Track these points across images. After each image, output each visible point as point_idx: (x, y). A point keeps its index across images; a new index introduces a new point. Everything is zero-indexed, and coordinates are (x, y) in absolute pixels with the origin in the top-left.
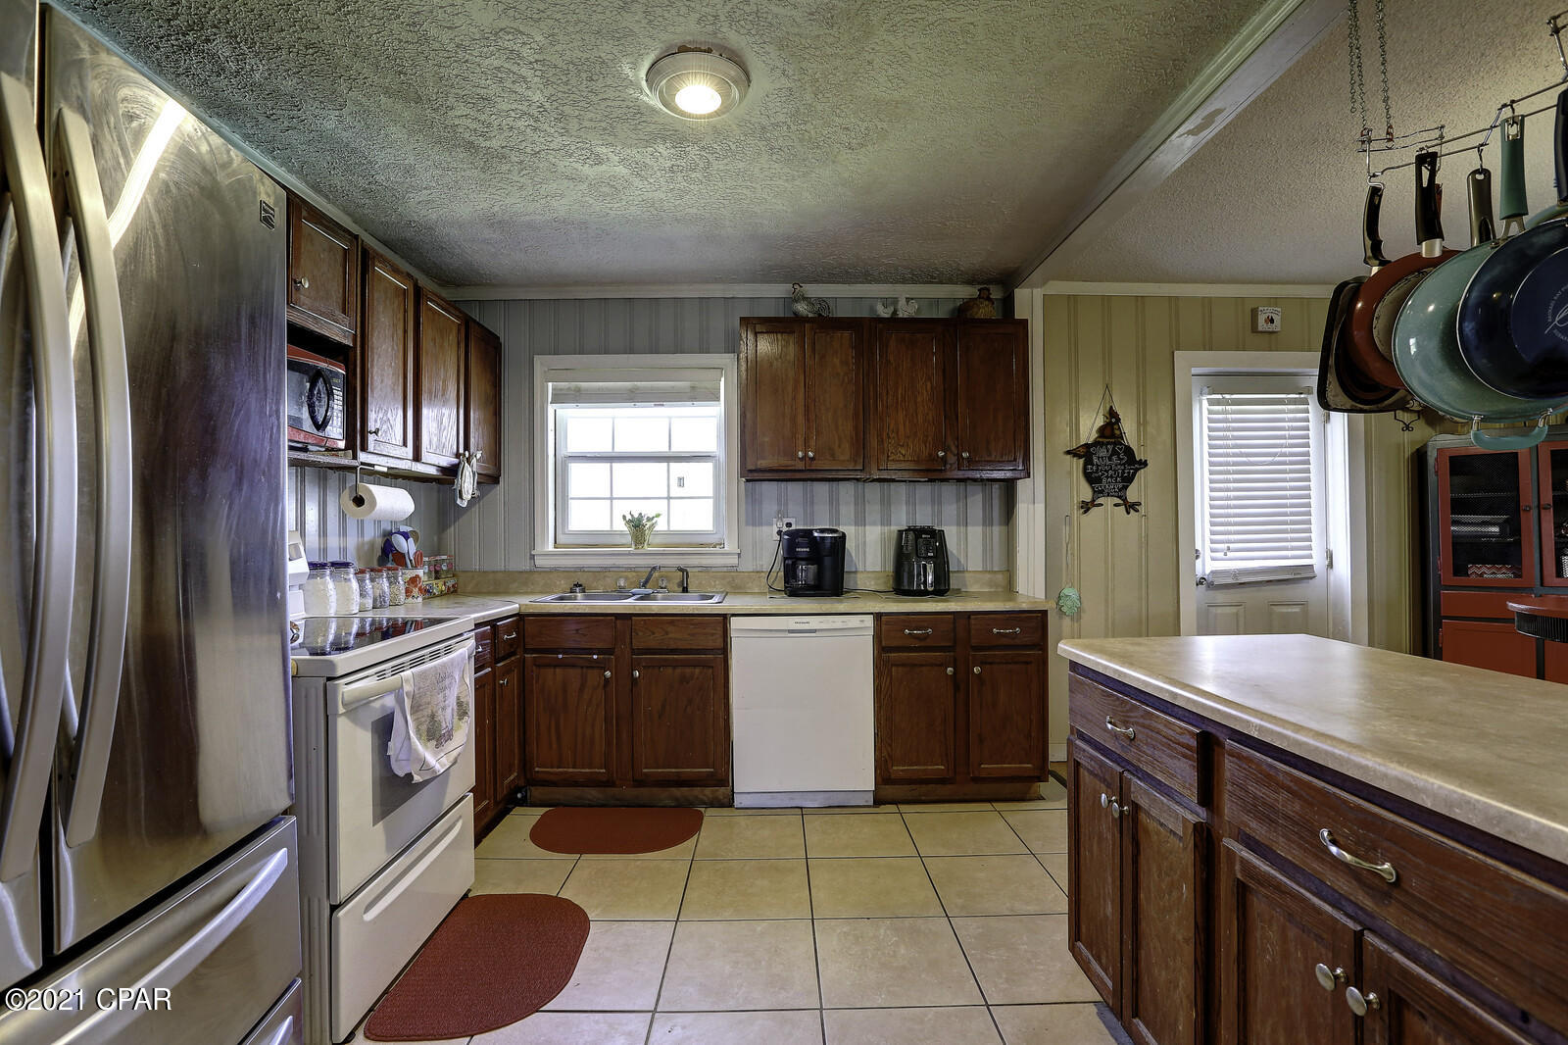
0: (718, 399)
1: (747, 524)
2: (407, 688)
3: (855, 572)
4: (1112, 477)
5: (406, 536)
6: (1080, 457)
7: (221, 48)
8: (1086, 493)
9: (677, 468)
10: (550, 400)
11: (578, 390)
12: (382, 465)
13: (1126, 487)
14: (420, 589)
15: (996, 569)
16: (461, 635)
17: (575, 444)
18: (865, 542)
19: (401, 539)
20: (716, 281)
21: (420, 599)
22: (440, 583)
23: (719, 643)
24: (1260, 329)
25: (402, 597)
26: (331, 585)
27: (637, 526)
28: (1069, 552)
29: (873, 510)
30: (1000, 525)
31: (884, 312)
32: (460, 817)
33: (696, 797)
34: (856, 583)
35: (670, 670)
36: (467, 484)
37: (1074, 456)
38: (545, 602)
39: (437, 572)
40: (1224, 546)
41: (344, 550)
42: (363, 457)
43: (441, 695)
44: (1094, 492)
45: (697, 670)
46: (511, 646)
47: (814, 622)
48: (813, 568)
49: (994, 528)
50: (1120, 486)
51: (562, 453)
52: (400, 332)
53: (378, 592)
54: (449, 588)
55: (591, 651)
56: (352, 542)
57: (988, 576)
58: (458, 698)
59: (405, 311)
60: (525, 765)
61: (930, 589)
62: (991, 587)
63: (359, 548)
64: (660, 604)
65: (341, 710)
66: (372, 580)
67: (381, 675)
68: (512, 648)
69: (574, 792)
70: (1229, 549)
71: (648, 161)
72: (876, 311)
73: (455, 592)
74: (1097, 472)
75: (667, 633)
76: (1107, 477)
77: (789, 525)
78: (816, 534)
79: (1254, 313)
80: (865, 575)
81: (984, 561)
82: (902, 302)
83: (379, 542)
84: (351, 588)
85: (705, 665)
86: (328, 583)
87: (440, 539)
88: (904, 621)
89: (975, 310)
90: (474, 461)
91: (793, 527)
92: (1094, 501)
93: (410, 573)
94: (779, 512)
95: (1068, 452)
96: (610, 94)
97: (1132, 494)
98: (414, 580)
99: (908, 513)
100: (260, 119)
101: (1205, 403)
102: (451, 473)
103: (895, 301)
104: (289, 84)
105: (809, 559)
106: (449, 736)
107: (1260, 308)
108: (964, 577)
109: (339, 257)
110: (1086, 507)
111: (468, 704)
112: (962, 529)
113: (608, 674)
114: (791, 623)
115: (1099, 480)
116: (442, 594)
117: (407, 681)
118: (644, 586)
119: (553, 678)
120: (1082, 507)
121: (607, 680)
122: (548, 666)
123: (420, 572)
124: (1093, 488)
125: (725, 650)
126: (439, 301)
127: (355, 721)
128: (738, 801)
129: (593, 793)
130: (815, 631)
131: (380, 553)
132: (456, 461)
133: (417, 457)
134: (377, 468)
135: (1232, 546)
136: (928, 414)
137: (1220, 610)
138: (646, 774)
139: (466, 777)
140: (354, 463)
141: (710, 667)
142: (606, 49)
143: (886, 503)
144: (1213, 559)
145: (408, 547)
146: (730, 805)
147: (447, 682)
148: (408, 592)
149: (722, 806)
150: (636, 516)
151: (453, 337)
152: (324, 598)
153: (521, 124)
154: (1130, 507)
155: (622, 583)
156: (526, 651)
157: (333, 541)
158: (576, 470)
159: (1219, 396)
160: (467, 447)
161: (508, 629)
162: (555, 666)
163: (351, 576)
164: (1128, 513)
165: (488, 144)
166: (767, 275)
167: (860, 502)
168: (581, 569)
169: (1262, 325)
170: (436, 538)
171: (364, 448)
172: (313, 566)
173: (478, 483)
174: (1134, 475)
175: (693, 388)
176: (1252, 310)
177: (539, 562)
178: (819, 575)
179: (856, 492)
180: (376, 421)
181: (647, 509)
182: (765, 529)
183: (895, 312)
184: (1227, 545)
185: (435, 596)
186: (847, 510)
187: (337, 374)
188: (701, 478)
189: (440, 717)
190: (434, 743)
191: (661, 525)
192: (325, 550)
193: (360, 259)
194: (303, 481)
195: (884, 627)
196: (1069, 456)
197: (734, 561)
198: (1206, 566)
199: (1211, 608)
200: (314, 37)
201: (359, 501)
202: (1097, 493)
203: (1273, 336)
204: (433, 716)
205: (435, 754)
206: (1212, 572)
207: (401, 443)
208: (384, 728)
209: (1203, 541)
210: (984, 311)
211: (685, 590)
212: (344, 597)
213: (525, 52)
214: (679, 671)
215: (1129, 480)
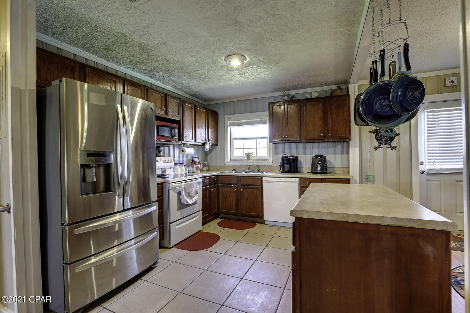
0: (267, 123)
1: (274, 155)
2: (183, 186)
3: (303, 167)
4: (386, 139)
5: (196, 158)
6: (374, 133)
7: (155, 72)
8: (376, 144)
9: (258, 141)
10: (228, 125)
11: (234, 123)
12: (188, 143)
13: (391, 142)
14: (199, 169)
15: (345, 167)
16: (199, 178)
17: (235, 136)
18: (306, 159)
19: (195, 158)
20: (266, 93)
21: (199, 172)
22: (205, 168)
23: (260, 184)
24: (447, 85)
25: (195, 171)
26: (179, 167)
27: (248, 155)
28: (370, 162)
29: (308, 150)
30: (346, 154)
31: (308, 97)
32: (198, 215)
33: (256, 221)
34: (303, 170)
35: (249, 189)
36: (208, 147)
37: (372, 133)
38: (225, 173)
39: (204, 166)
40: (433, 160)
41: (183, 161)
42: (183, 142)
43: (191, 189)
44: (379, 144)
45: (255, 190)
46: (215, 182)
47: (283, 179)
48: (288, 166)
49: (345, 155)
50: (389, 141)
51: (232, 138)
52: (191, 116)
53: (189, 170)
54: (207, 170)
55: (232, 184)
56: (185, 159)
57: (342, 169)
58: (196, 190)
59: (192, 111)
60: (219, 208)
61: (319, 172)
62: (343, 172)
63: (187, 160)
64: (252, 174)
65: (171, 189)
66: (188, 167)
67: (179, 183)
68: (215, 183)
69: (230, 216)
70: (434, 161)
71: (234, 74)
72: (306, 96)
73: (209, 170)
74: (380, 137)
75: (248, 181)
76: (384, 139)
77: (285, 155)
78: (288, 157)
79: (445, 80)
80: (306, 168)
81: (341, 165)
82: (313, 93)
83: (191, 160)
84: (183, 168)
85: (257, 189)
86: (178, 167)
87: (206, 159)
88: (307, 180)
89: (334, 93)
90: (210, 141)
91: (286, 155)
92: (379, 146)
93: (197, 166)
94: (282, 151)
95: (370, 132)
96: (219, 65)
97: (393, 144)
98: (198, 167)
99: (318, 151)
100: (164, 80)
101: (426, 112)
102: (204, 144)
103: (311, 93)
104: (166, 75)
105: (288, 164)
106: (193, 197)
107: (447, 78)
108: (335, 169)
109: (177, 104)
110: (376, 148)
111: (198, 191)
112: (335, 155)
113: (235, 189)
114: (277, 179)
115: (381, 140)
116: (205, 171)
117: (183, 185)
118: (249, 170)
119: (224, 190)
120: (374, 148)
121: (235, 191)
122: (223, 187)
123: (199, 166)
124: (379, 142)
125: (262, 185)
126: (200, 107)
127: (174, 191)
128: (266, 222)
129: (234, 217)
130: (283, 182)
131: (191, 161)
132: (205, 141)
133: (195, 141)
134: (186, 144)
135: (435, 160)
136: (319, 124)
137: (433, 182)
138: (244, 214)
139: (199, 206)
140: (181, 144)
141: (258, 189)
142: (215, 59)
143: (311, 148)
144: (428, 165)
145: (197, 160)
146: (264, 224)
147: (192, 186)
148: (196, 170)
149: (262, 223)
150: (248, 153)
151: (204, 114)
152: (177, 170)
153: (205, 73)
154: (392, 148)
155: (244, 169)
156: (219, 183)
157: (181, 159)
158: (235, 142)
159: (431, 110)
160: (208, 138)
161: (214, 178)
162: (225, 187)
163: (183, 166)
164: (392, 150)
165: (202, 77)
166: (277, 90)
167: (304, 148)
168: (235, 166)
169: (448, 83)
170: (205, 158)
171: (183, 141)
172: (176, 164)
173: (211, 146)
174: (394, 138)
175: (261, 120)
176: (445, 79)
177: (226, 164)
178: (290, 167)
179: (303, 145)
180: (185, 135)
181: (250, 151)
182: (279, 156)
183: (311, 96)
184: (434, 160)
185: (204, 171)
186: (301, 150)
187: (176, 127)
188: (265, 143)
189: (191, 193)
190: (189, 198)
191: (254, 155)
192: (179, 161)
193: (182, 102)
194: (175, 147)
195: (301, 181)
196: (370, 133)
197: (271, 164)
198: (426, 167)
199: (430, 182)
200: (167, 68)
201: (183, 151)
202: (380, 144)
203: (455, 87)
204: (189, 193)
205: (190, 200)
206: (428, 169)
207: (191, 139)
208: (179, 193)
209: (425, 159)
210: (338, 93)
211: (259, 171)
212: (182, 170)
213: (201, 62)
214: (251, 190)
215: (392, 139)
